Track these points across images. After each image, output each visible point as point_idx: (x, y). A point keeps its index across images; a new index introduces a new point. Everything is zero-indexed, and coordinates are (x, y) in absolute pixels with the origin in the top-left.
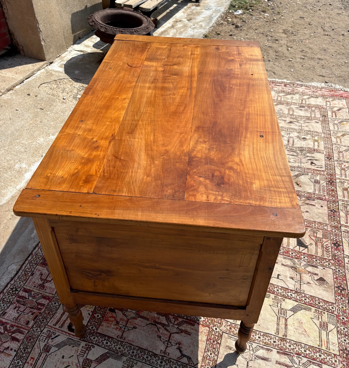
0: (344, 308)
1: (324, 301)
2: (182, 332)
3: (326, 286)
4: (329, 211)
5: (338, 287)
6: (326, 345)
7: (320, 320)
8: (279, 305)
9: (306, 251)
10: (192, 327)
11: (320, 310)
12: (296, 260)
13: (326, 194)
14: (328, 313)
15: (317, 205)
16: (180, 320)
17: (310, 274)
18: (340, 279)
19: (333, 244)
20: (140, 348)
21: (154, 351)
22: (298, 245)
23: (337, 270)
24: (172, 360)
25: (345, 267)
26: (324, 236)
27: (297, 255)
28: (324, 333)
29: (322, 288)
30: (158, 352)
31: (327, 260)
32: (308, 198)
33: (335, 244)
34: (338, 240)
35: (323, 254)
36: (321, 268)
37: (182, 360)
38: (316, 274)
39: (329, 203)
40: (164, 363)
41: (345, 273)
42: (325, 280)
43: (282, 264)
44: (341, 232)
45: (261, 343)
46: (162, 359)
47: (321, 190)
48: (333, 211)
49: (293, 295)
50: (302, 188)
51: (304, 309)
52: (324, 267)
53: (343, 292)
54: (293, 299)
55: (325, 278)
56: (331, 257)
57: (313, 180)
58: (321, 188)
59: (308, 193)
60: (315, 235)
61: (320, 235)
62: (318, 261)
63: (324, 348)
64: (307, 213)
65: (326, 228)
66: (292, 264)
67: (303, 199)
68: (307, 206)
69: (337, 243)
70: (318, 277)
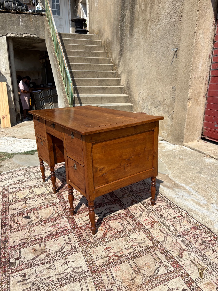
1: (14, 204)
4: (8, 241)
5: (7, 211)
7: (16, 198)
9: (24, 216)
12: (29, 209)
13: (10, 253)
15: (18, 241)
17: (21, 209)
22: (29, 216)
26: (12, 226)
31: (12, 217)
32: (25, 243)
35: (14, 219)
39: (8, 246)
42: (13, 210)
43: (35, 205)
48: (5, 242)
50: (31, 249)
52: (14, 214)
56: (9, 219)
57: (22, 258)
58: (14, 256)
59: (25, 247)
60: (19, 225)
61: (16, 225)
62: (17, 215)
63: (15, 193)
64: (25, 233)
65: (11, 231)
66: (31, 207)
67: (29, 241)
68: (25, 237)
69: (5, 226)
70: (17, 209)
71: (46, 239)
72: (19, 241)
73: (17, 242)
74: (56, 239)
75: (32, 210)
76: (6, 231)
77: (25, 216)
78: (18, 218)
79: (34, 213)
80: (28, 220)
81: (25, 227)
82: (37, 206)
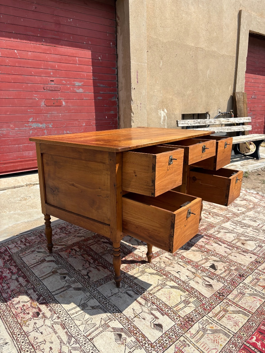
0: (213, 303)
1: (200, 293)
2: (96, 268)
3: (210, 289)
4: (254, 261)
5: (219, 293)
6: (177, 309)
7: (187, 299)
8: (165, 281)
9: (213, 271)
10: (103, 269)
11: (192, 295)
12: (200, 271)
14: (197, 299)
16: (100, 264)
17: (203, 280)
18: (225, 291)
19: (239, 274)
20: (70, 265)
21: (75, 268)
22: (209, 267)
23: (228, 286)
24: (80, 274)
25: (236, 287)
26: (236, 270)
27: (203, 270)
28: (182, 305)
29: (206, 288)
30: (77, 269)
31: (225, 280)
32: (243, 252)
33: (240, 275)
34: (245, 274)
35: (225, 277)
36: (217, 281)
37: (85, 277)
38: (208, 282)
39: (259, 258)
40: (75, 274)
41: (233, 290)
43: (188, 269)
44: (253, 272)
45: (135, 289)
46: (76, 272)
47: (260, 251)
48: (258, 262)
49: (179, 282)
50: (244, 246)
51: (181, 290)
52: (219, 281)
53: (221, 297)
54: (178, 283)
55: (213, 286)
56: (230, 279)
57: (257, 245)
58: (261, 250)
59: (247, 249)
60: (229, 267)
61: (233, 268)
62: (217, 278)
63: (175, 309)
64: (235, 257)
65: (242, 267)
66: (195, 272)
67: (239, 250)
68: (238, 254)
69: (243, 275)
70: (208, 283)
71: (226, 243)
72: (246, 255)
73: (248, 255)
74: (221, 238)
75: (199, 267)
76: (247, 270)
77: (213, 269)
78: (221, 274)
79: (202, 264)
80: (216, 264)
81: (228, 260)
82: (190, 267)
